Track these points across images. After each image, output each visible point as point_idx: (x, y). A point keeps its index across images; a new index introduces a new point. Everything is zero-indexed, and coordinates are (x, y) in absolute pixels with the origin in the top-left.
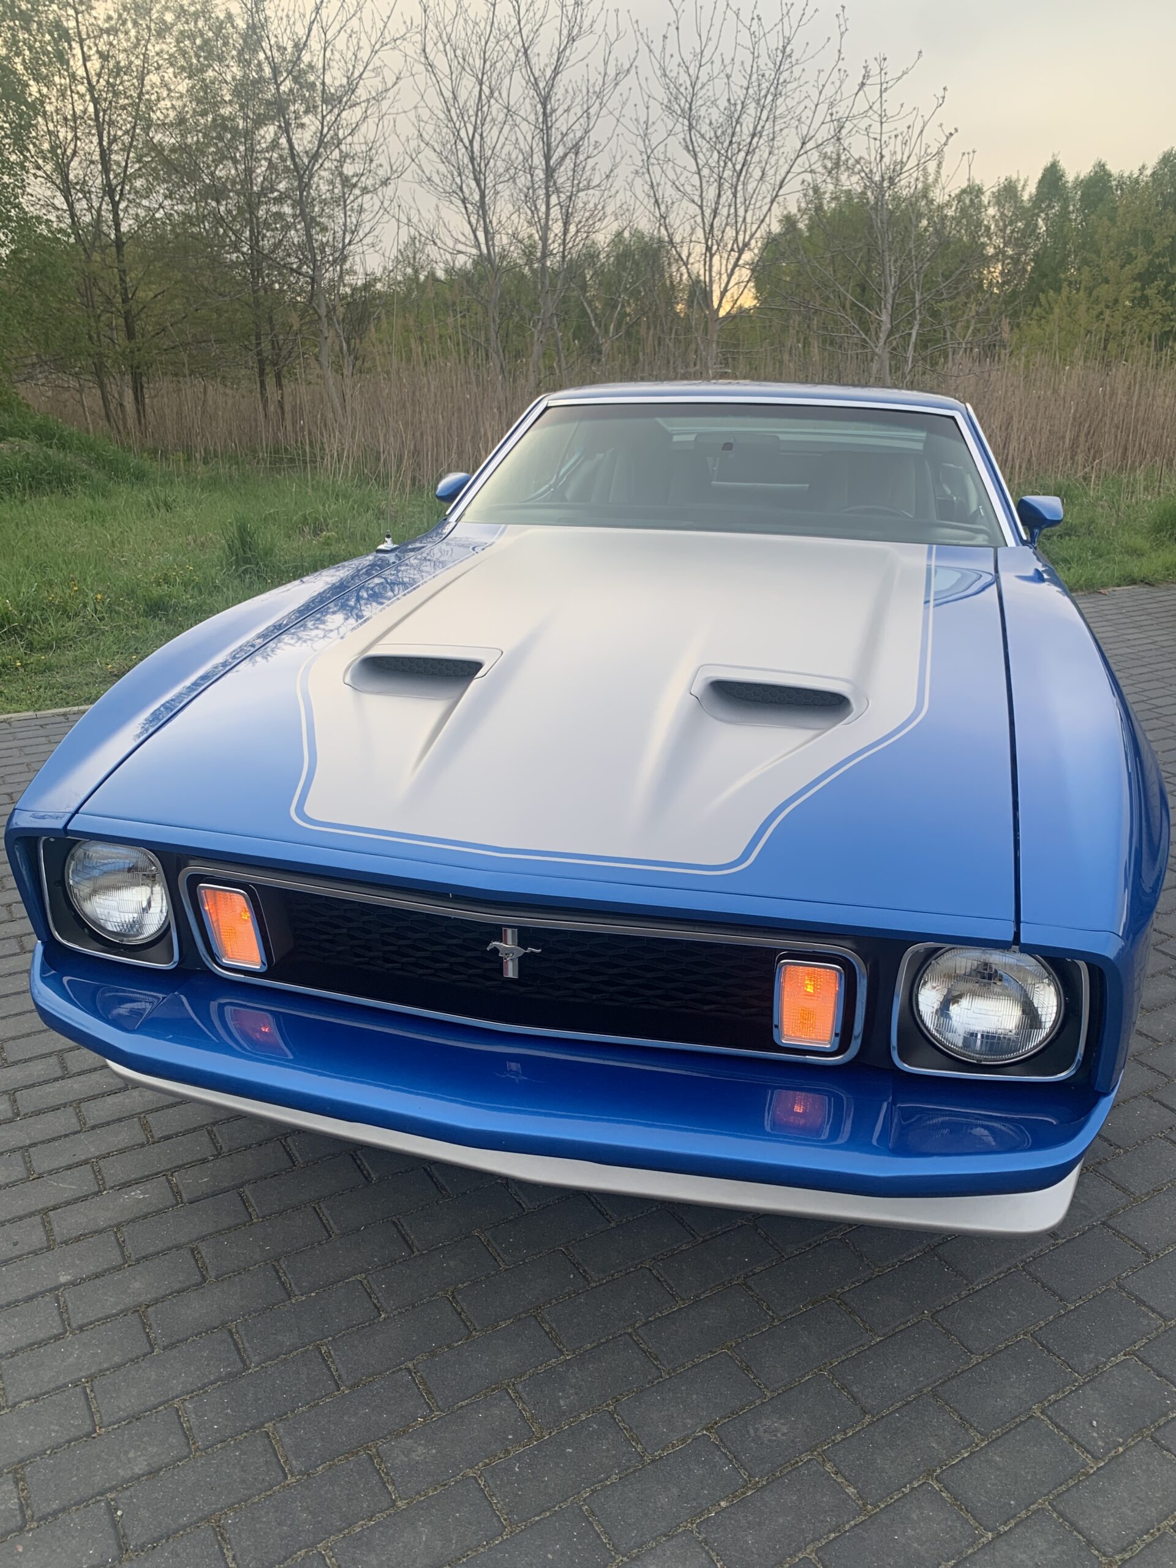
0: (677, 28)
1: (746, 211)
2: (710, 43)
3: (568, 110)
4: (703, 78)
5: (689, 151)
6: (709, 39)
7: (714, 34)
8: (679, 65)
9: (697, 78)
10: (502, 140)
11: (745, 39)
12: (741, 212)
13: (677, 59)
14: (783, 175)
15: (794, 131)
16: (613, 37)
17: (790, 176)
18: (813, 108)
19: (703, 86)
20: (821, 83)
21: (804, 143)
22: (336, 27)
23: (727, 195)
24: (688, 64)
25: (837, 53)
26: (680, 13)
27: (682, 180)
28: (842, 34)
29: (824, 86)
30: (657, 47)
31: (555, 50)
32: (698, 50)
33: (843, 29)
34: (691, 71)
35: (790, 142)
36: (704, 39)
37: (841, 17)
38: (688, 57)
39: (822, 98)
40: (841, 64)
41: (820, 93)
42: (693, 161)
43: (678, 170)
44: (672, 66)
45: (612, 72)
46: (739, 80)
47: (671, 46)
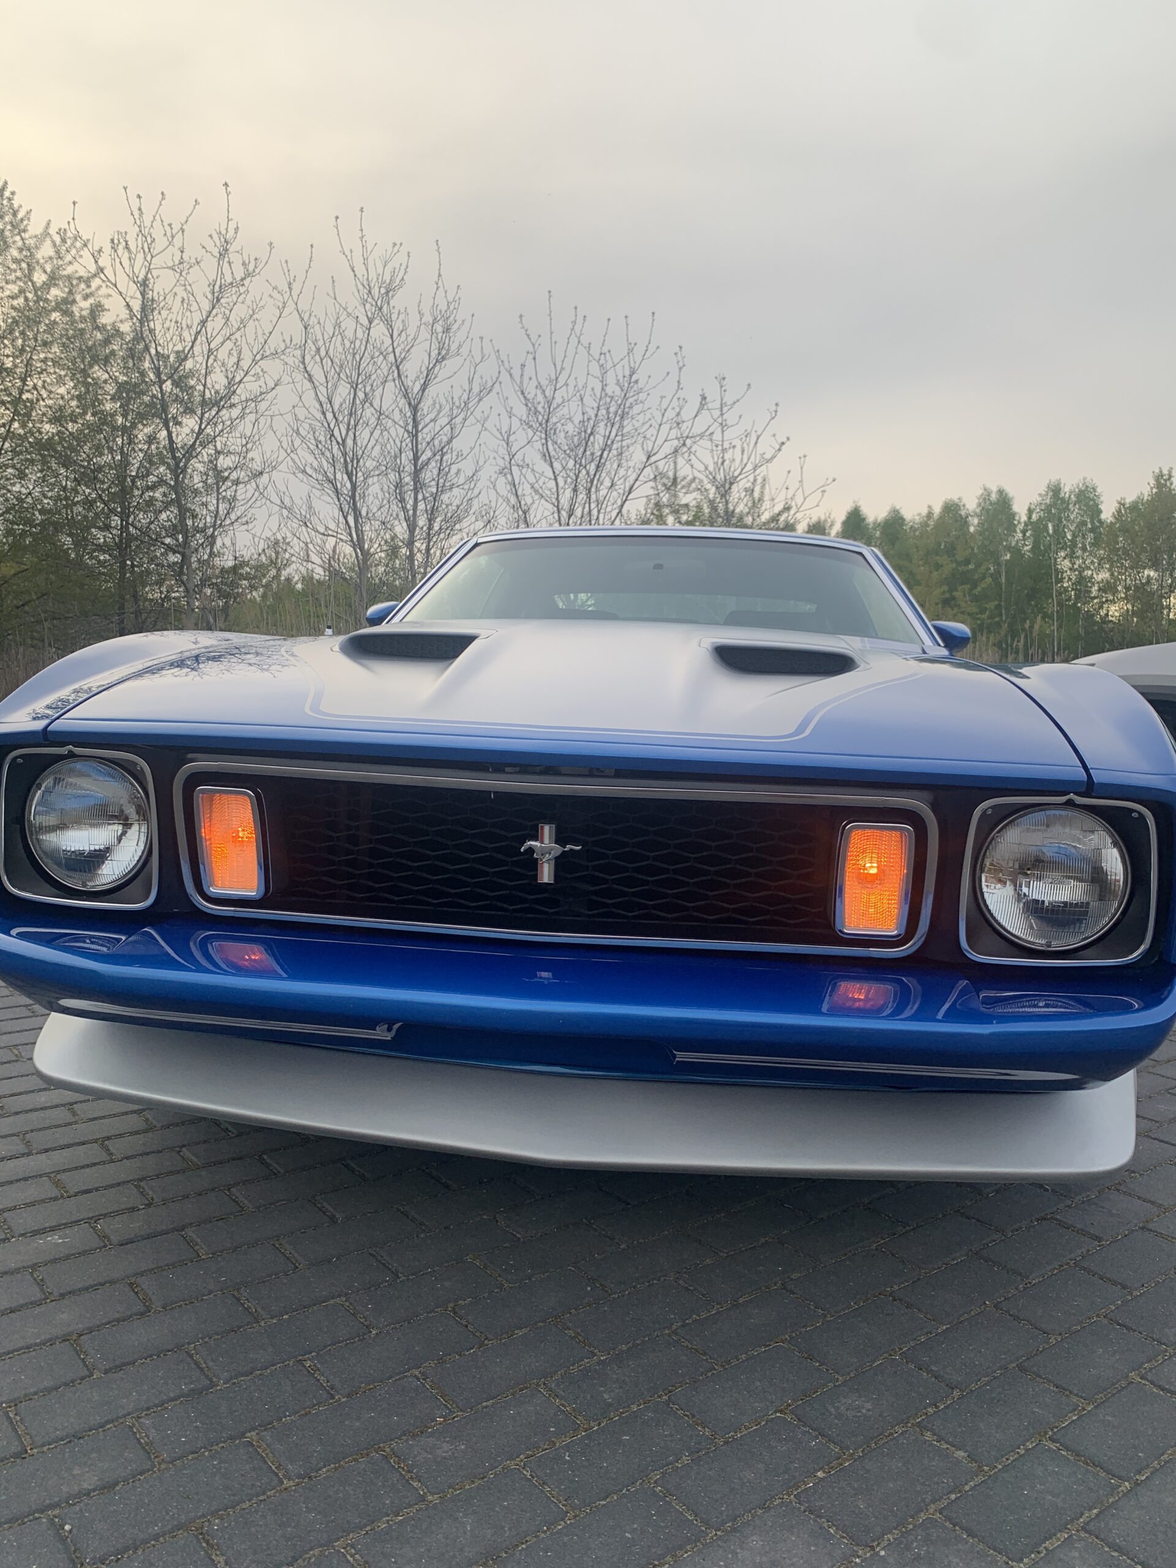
0: (534, 359)
1: (599, 512)
2: (563, 372)
3: (434, 420)
4: (558, 400)
5: (545, 461)
6: (562, 369)
7: (567, 364)
8: (537, 387)
9: (553, 398)
10: (372, 442)
11: (595, 369)
12: (595, 512)
13: (534, 383)
14: (632, 482)
15: (639, 446)
16: (478, 359)
17: (638, 483)
18: (657, 427)
19: (558, 406)
20: (664, 406)
21: (649, 457)
22: (219, 339)
23: (582, 496)
24: (544, 387)
25: (676, 384)
26: (536, 346)
27: (541, 482)
28: (680, 369)
29: (665, 410)
30: (517, 373)
31: (424, 369)
32: (553, 377)
33: (681, 364)
34: (547, 393)
35: (637, 456)
36: (559, 368)
37: (679, 355)
38: (544, 383)
39: (665, 420)
40: (680, 394)
41: (663, 415)
42: (550, 469)
43: (537, 475)
44: (531, 390)
45: (476, 389)
46: (590, 402)
47: (529, 371)
